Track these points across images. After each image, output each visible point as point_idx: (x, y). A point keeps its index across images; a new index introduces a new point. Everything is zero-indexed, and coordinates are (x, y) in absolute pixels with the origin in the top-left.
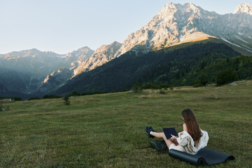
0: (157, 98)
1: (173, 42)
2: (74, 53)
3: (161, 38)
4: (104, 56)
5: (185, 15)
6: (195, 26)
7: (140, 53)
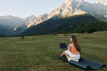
0: (63, 37)
1: (70, 15)
2: (28, 18)
3: (65, 12)
4: (41, 19)
5: (76, 3)
6: (80, 8)
7: (56, 19)
